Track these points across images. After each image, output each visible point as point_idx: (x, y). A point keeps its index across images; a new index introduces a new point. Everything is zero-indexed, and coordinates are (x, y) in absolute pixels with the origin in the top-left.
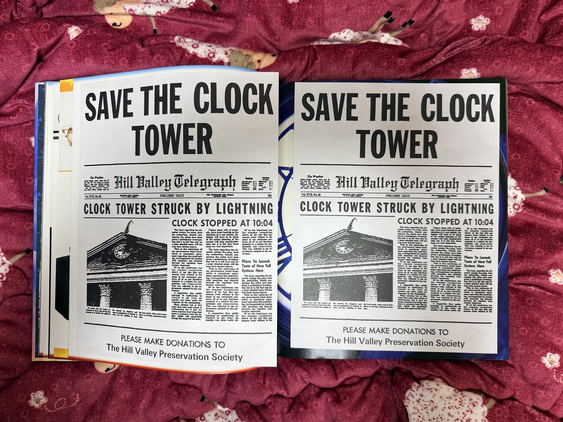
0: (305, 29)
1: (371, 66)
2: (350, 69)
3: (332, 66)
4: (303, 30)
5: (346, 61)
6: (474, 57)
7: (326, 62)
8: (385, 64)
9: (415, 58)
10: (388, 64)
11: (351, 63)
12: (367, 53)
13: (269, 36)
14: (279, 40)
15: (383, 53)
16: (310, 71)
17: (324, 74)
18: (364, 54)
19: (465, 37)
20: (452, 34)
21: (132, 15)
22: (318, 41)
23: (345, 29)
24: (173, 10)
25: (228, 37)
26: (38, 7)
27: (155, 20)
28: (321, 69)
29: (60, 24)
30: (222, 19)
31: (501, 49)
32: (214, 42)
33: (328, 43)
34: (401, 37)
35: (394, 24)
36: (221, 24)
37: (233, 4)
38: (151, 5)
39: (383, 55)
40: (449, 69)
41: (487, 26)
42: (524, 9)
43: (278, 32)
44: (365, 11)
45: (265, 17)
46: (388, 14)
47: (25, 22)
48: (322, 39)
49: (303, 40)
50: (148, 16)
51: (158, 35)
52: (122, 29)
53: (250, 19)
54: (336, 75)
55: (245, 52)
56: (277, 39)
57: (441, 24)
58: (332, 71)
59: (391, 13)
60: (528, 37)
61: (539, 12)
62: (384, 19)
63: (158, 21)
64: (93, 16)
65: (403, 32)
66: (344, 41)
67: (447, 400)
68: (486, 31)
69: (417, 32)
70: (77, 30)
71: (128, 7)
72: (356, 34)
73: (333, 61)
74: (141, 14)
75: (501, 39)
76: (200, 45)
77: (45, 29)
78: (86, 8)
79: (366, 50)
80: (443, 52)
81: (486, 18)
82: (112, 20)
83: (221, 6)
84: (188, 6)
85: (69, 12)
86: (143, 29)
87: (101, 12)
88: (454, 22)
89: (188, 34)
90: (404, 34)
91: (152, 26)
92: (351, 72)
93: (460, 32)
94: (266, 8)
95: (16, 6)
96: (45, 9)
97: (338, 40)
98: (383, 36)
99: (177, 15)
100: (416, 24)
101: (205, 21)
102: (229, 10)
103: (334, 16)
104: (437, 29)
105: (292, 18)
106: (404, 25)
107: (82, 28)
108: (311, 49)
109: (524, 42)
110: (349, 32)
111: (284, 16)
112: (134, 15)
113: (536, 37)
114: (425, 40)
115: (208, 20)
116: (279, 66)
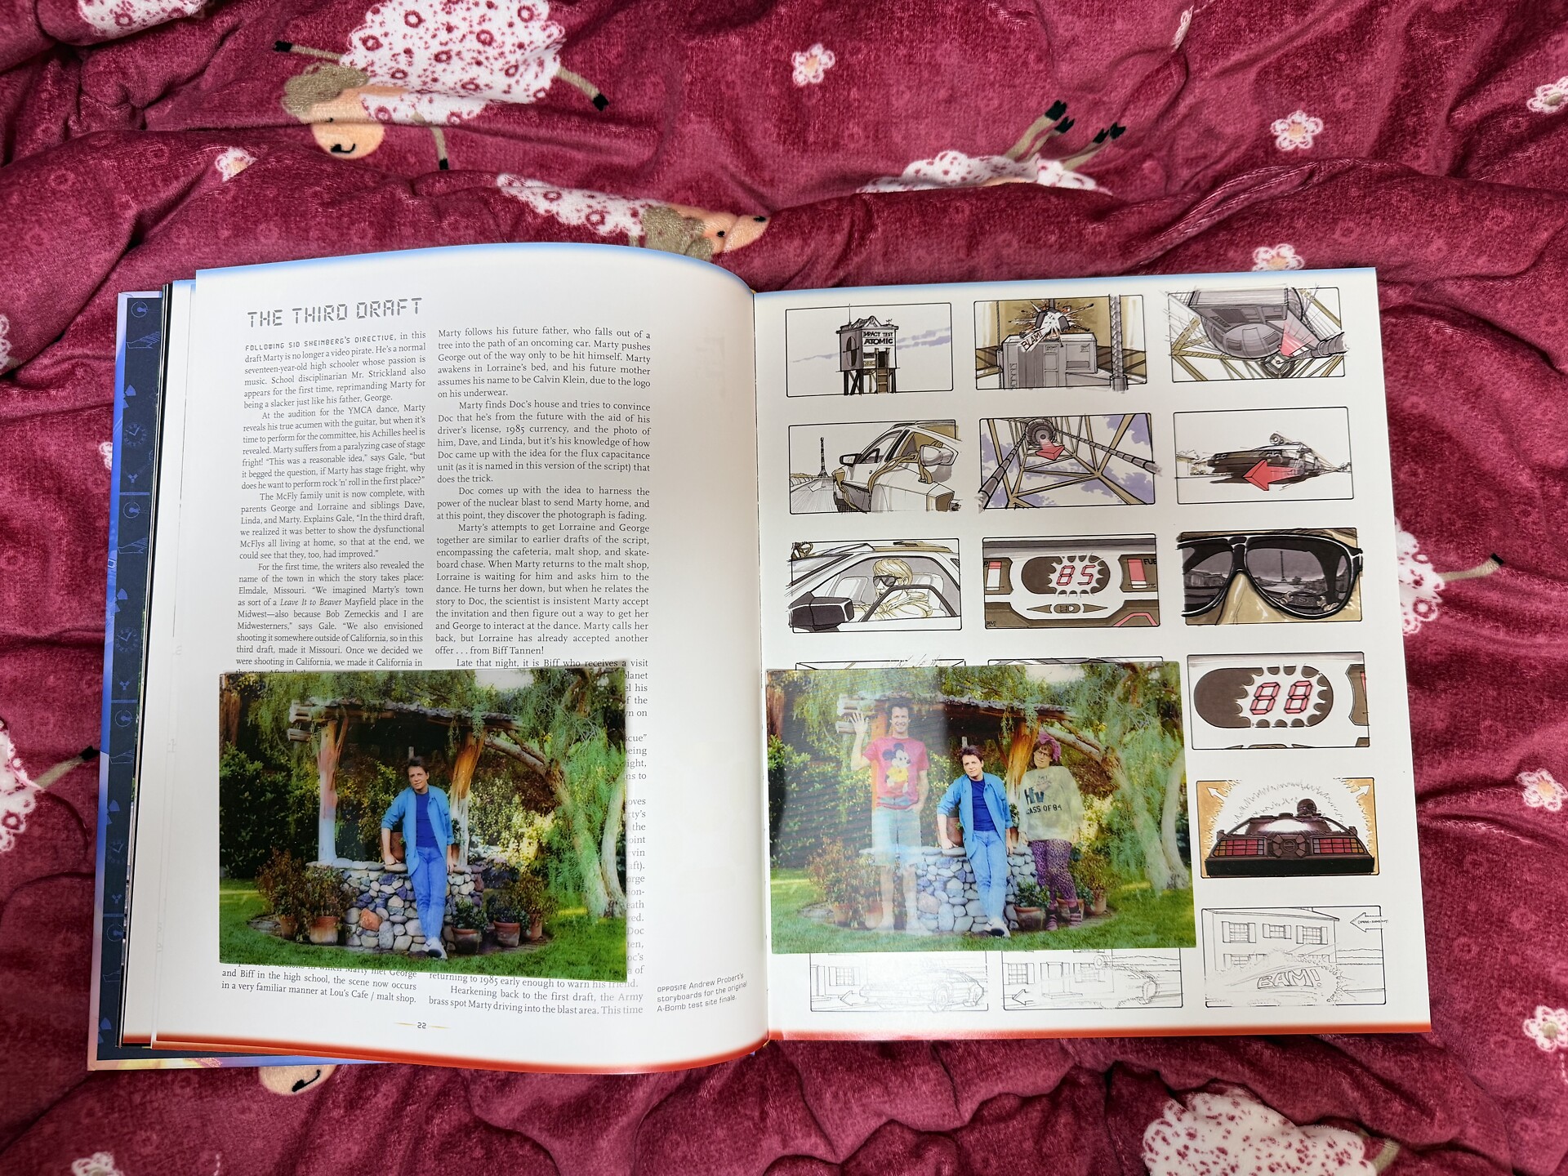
0: (841, 152)
1: (1015, 244)
2: (962, 255)
3: (914, 247)
4: (835, 155)
5: (950, 232)
6: (1285, 217)
7: (897, 237)
8: (1053, 238)
9: (1132, 222)
10: (1060, 237)
11: (963, 238)
12: (1003, 210)
13: (746, 172)
14: (772, 181)
15: (1047, 210)
16: (856, 259)
17: (893, 268)
18: (997, 214)
19: (1259, 167)
20: (1225, 161)
21: (384, 123)
22: (874, 183)
23: (946, 149)
24: (492, 109)
25: (638, 176)
26: (134, 108)
27: (445, 134)
28: (885, 254)
29: (197, 146)
30: (623, 129)
31: (1354, 192)
32: (602, 189)
33: (900, 189)
34: (1091, 170)
35: (1073, 136)
36: (619, 143)
37: (650, 92)
38: (435, 96)
39: (1048, 216)
40: (1221, 247)
41: (1315, 138)
42: (1409, 95)
43: (770, 162)
44: (996, 102)
45: (736, 122)
46: (1057, 110)
47: (104, 143)
48: (884, 179)
49: (834, 181)
50: (425, 126)
51: (453, 172)
52: (358, 160)
53: (696, 127)
54: (924, 271)
55: (684, 212)
56: (767, 178)
57: (1195, 135)
58: (913, 260)
59: (1065, 106)
60: (1425, 164)
61: (1448, 102)
62: (1046, 122)
63: (453, 138)
64: (281, 126)
65: (1097, 156)
66: (944, 183)
67: (1261, 1146)
68: (1313, 151)
69: (1132, 157)
70: (242, 159)
71: (374, 102)
72: (975, 162)
73: (917, 234)
74: (409, 120)
75: (1351, 168)
76: (565, 194)
77: (154, 160)
78: (263, 106)
79: (1002, 204)
80: (1203, 206)
81: (1312, 119)
82: (332, 136)
83: (620, 96)
84: (533, 99)
85: (218, 118)
86: (412, 160)
87: (304, 118)
88: (1229, 130)
89: (531, 170)
90: (1101, 164)
91: (436, 150)
92: (962, 261)
93: (1245, 155)
94: (737, 99)
95: (78, 104)
96: (153, 113)
97: (926, 180)
98: (1044, 168)
99: (503, 120)
100: (1129, 137)
101: (576, 136)
102: (641, 106)
103: (917, 116)
104: (1187, 149)
105: (807, 124)
106: (1100, 138)
107: (253, 155)
108: (858, 202)
109: (1412, 174)
110: (955, 158)
111: (785, 118)
112: (389, 124)
113: (1445, 165)
114: (1156, 177)
115: (585, 131)
116: (774, 246)
